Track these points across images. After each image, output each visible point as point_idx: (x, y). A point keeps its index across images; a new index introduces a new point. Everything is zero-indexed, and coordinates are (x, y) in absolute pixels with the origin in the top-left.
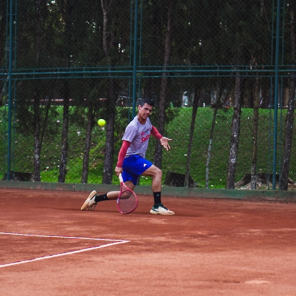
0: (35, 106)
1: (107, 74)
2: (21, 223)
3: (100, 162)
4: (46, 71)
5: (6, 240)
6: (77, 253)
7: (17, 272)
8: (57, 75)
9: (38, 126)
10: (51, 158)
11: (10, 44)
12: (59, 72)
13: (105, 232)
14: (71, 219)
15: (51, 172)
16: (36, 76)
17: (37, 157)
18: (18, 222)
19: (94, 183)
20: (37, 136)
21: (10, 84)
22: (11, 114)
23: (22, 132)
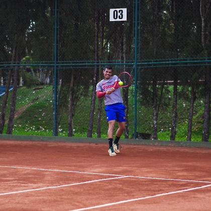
0: (153, 86)
1: (205, 63)
2: (145, 170)
3: (200, 126)
4: (161, 61)
5: (135, 181)
6: (186, 192)
7: (144, 204)
8: (169, 64)
9: (155, 100)
10: (164, 123)
11: (136, 43)
12: (170, 62)
13: (205, 176)
14: (180, 166)
15: (165, 133)
16: (154, 65)
17: (155, 122)
18: (142, 169)
19: (196, 141)
20: (155, 107)
21: (135, 70)
22: (136, 92)
23: (145, 105)
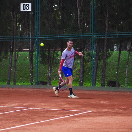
0: (48, 52)
1: (80, 37)
2: (43, 104)
3: (78, 76)
4: (53, 36)
5: (37, 111)
6: (68, 117)
7: (42, 125)
8: (58, 38)
9: (50, 61)
10: (56, 75)
11: (37, 25)
13: (80, 107)
14: (65, 102)
15: (56, 81)
16: (49, 38)
17: (50, 74)
18: (41, 103)
19: (75, 86)
20: (50, 65)
21: (37, 42)
22: (38, 56)
23: (43, 63)
